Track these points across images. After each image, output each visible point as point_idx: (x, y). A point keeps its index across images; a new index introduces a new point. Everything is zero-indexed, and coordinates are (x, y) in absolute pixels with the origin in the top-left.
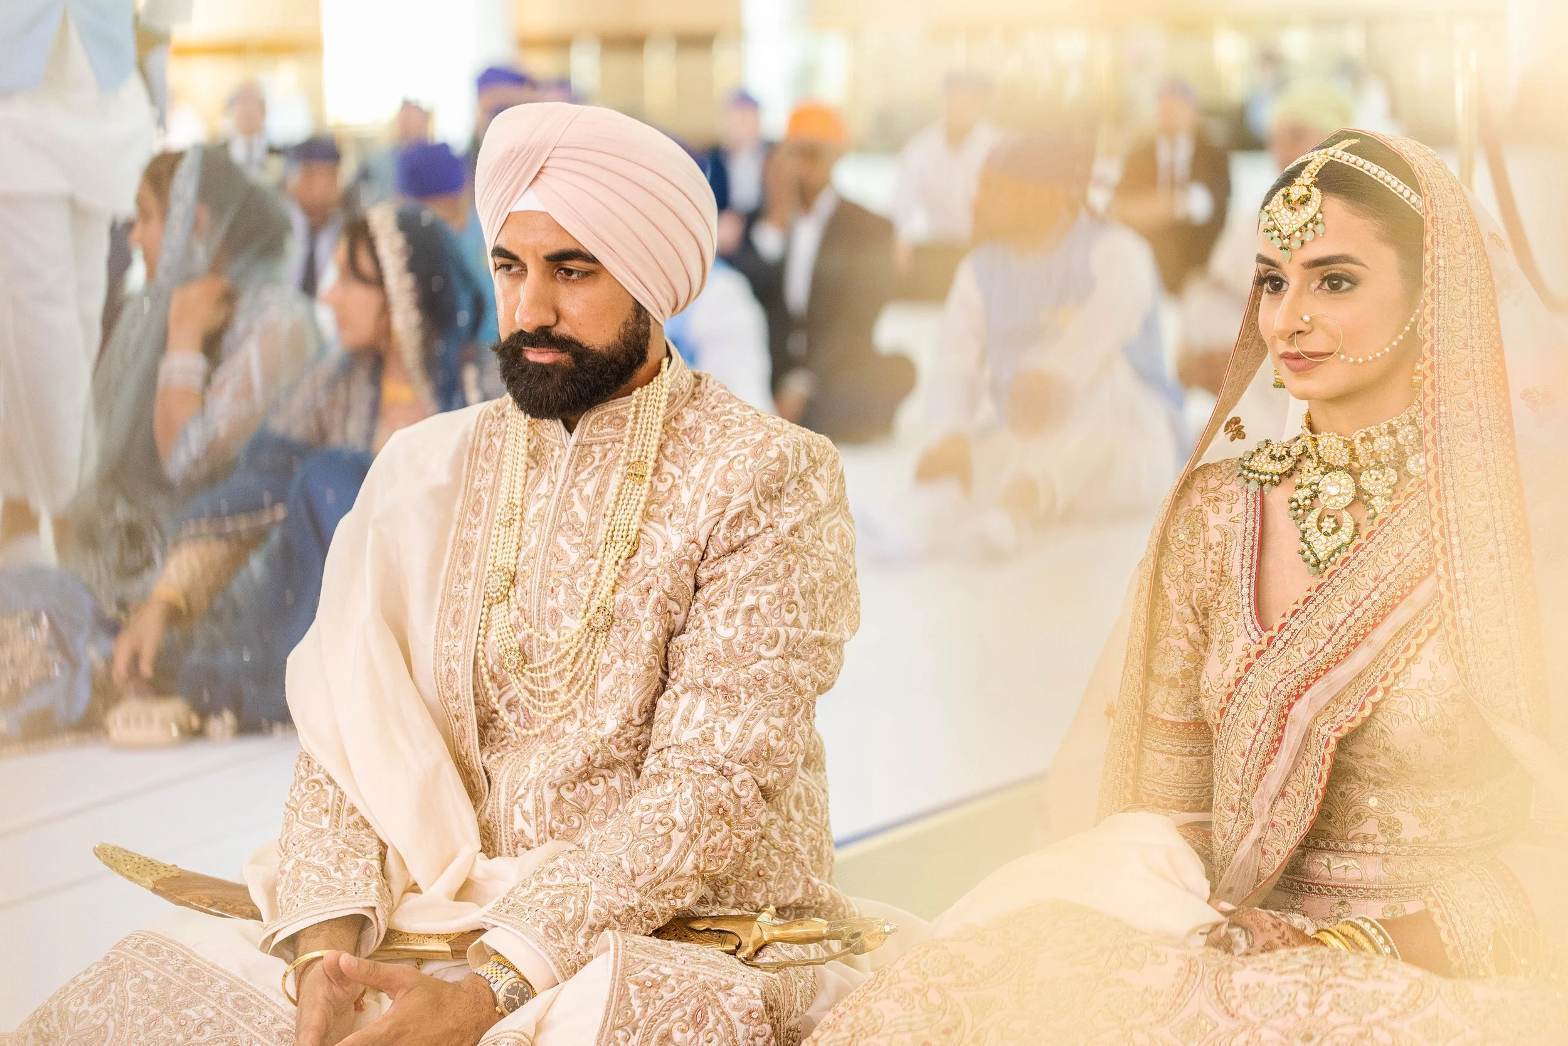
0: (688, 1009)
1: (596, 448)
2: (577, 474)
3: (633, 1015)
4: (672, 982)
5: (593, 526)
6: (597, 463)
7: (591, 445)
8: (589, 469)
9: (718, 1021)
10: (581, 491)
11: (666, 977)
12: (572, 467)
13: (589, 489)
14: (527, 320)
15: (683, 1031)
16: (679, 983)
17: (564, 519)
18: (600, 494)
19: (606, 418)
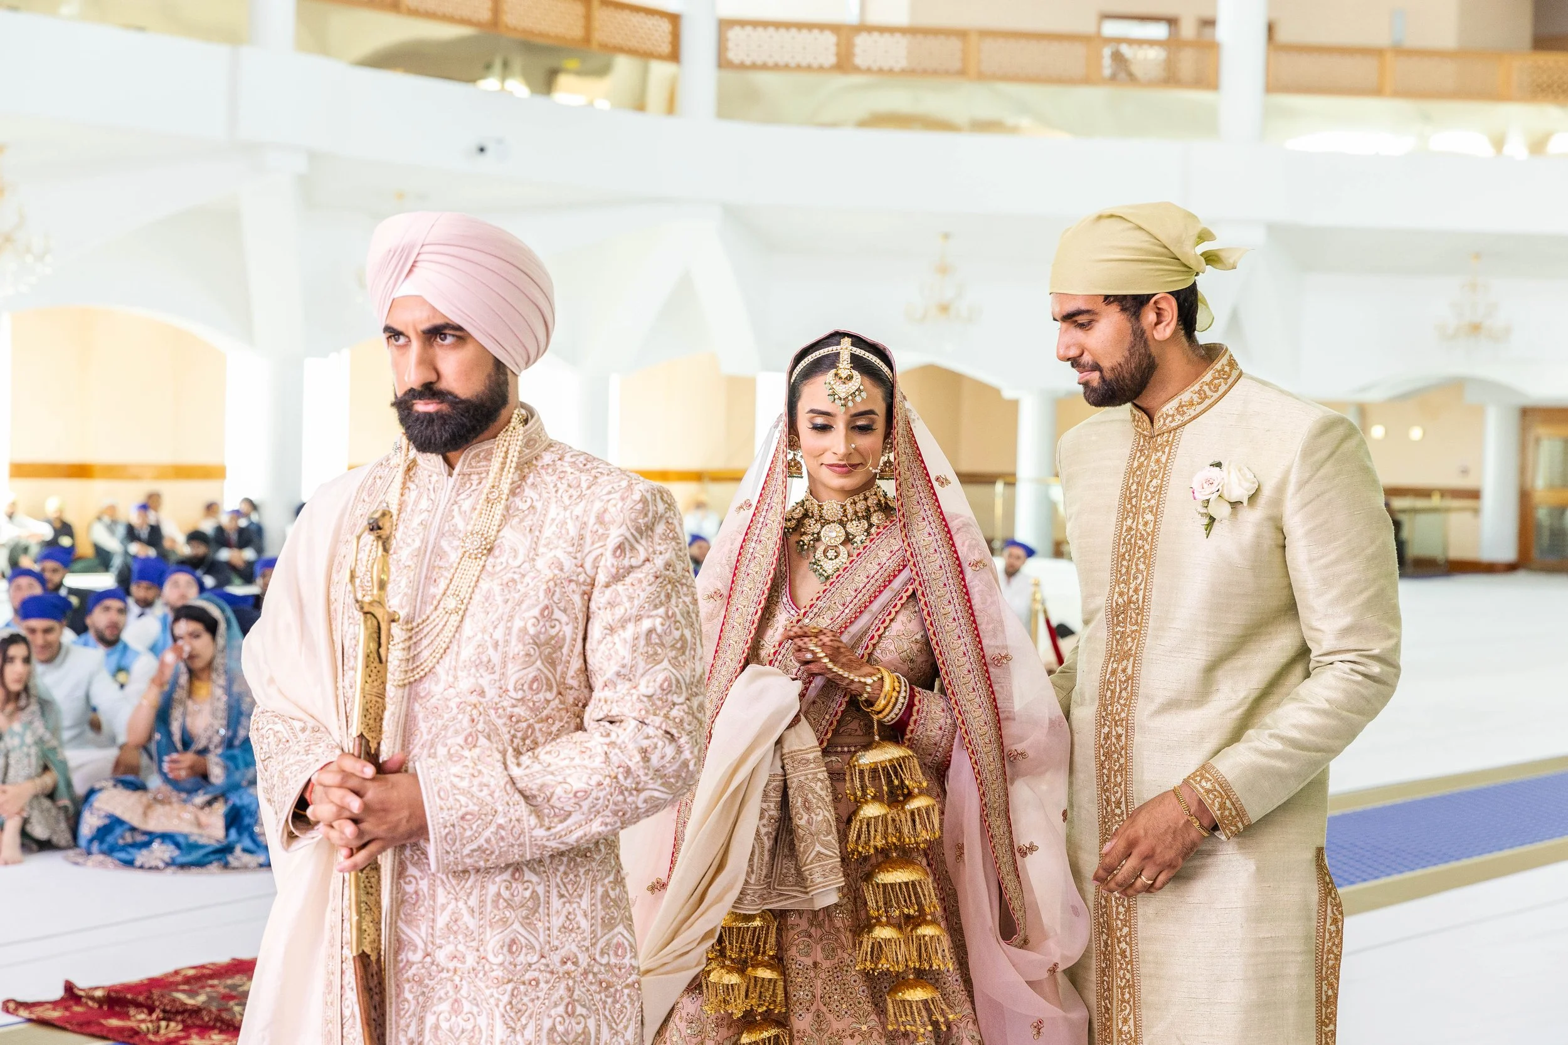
1: (473, 477)
2: (459, 495)
6: (473, 487)
7: (470, 475)
8: (466, 493)
10: (460, 507)
12: (454, 490)
13: (466, 506)
14: (415, 379)
17: (447, 528)
19: (481, 453)
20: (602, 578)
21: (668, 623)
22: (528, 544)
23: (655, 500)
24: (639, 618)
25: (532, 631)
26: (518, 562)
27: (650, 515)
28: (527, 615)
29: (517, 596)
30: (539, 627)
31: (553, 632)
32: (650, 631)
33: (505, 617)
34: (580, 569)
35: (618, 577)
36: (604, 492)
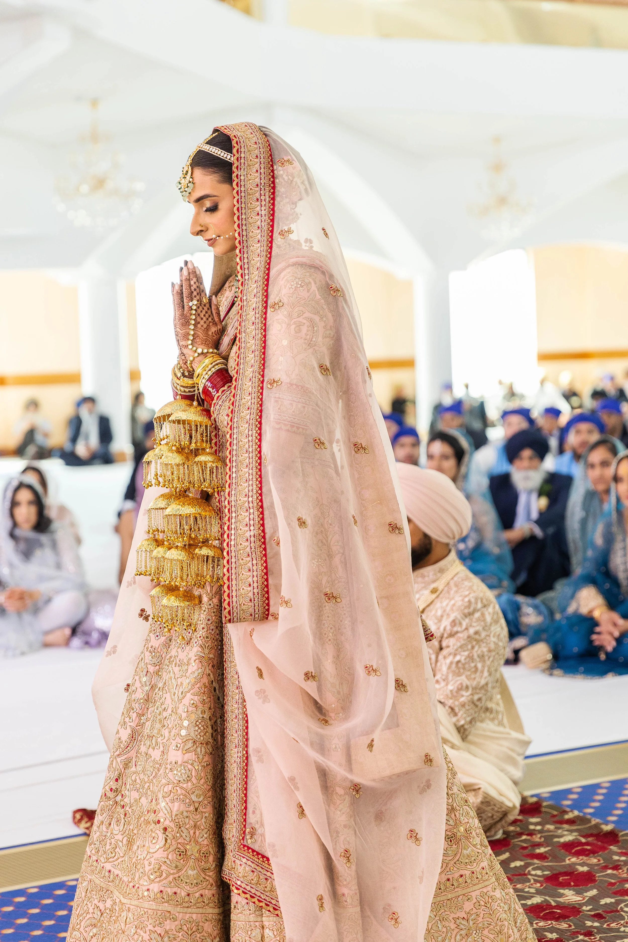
20: (445, 635)
24: (455, 655)
32: (458, 662)
35: (451, 635)
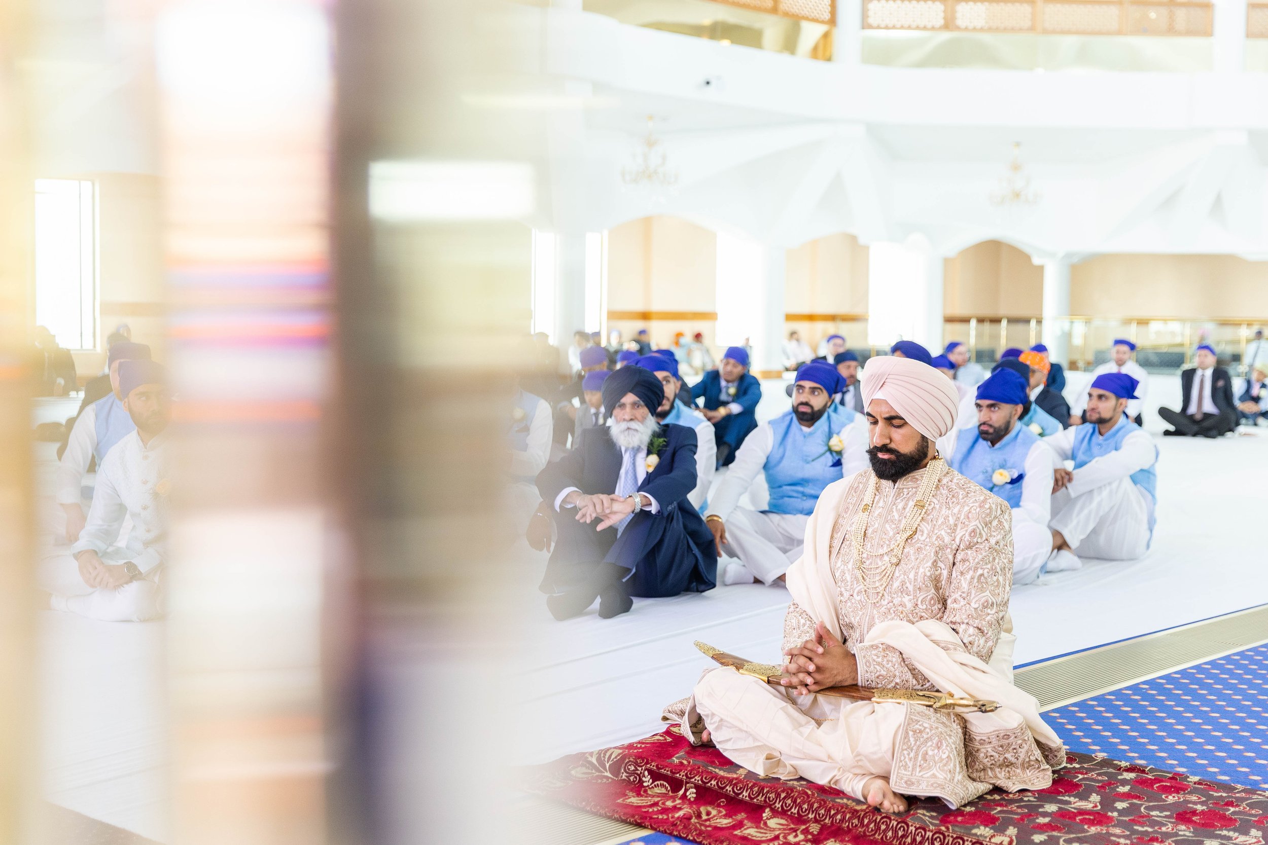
0: (934, 741)
1: (905, 490)
2: (896, 500)
3: (911, 744)
4: (928, 730)
5: (900, 521)
6: (904, 496)
7: (903, 489)
8: (901, 499)
9: (947, 746)
10: (897, 507)
11: (925, 728)
12: (894, 497)
13: (900, 506)
14: (878, 441)
15: (933, 750)
16: (931, 730)
17: (889, 518)
18: (904, 509)
19: (910, 478)
20: (962, 547)
21: (991, 572)
22: (929, 528)
23: (997, 509)
24: (976, 568)
25: (928, 574)
26: (923, 538)
27: (993, 516)
28: (925, 566)
29: (922, 556)
30: (932, 572)
31: (937, 573)
32: (981, 575)
33: (915, 567)
34: (953, 542)
35: (970, 547)
36: (971, 501)
